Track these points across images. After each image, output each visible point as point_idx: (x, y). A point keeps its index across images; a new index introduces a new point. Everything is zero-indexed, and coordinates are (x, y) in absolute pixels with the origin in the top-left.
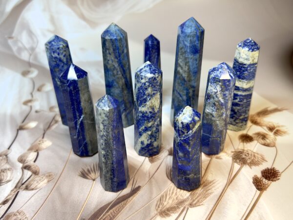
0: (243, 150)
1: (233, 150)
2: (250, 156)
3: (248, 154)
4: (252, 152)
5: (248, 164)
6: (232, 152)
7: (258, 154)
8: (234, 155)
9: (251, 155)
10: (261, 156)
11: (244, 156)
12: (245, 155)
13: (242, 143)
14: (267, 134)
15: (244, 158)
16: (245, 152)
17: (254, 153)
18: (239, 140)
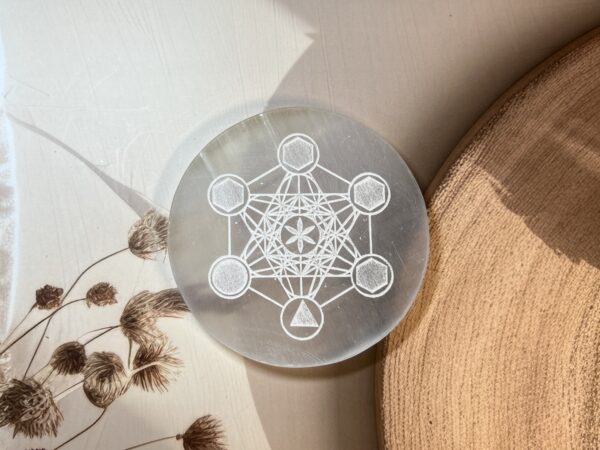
0: (39, 386)
1: (20, 378)
2: (37, 407)
3: (40, 399)
4: (51, 399)
5: (17, 425)
6: (15, 381)
7: (56, 409)
8: (11, 389)
9: (42, 406)
10: (58, 417)
11: (26, 402)
12: (32, 401)
13: (50, 368)
14: (121, 368)
15: (21, 407)
16: (39, 392)
17: (53, 404)
18: (54, 357)
